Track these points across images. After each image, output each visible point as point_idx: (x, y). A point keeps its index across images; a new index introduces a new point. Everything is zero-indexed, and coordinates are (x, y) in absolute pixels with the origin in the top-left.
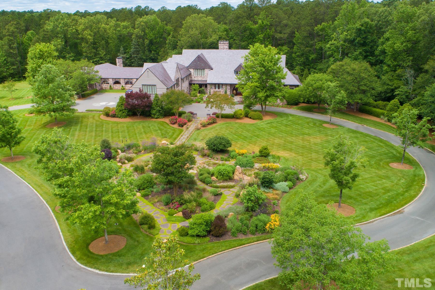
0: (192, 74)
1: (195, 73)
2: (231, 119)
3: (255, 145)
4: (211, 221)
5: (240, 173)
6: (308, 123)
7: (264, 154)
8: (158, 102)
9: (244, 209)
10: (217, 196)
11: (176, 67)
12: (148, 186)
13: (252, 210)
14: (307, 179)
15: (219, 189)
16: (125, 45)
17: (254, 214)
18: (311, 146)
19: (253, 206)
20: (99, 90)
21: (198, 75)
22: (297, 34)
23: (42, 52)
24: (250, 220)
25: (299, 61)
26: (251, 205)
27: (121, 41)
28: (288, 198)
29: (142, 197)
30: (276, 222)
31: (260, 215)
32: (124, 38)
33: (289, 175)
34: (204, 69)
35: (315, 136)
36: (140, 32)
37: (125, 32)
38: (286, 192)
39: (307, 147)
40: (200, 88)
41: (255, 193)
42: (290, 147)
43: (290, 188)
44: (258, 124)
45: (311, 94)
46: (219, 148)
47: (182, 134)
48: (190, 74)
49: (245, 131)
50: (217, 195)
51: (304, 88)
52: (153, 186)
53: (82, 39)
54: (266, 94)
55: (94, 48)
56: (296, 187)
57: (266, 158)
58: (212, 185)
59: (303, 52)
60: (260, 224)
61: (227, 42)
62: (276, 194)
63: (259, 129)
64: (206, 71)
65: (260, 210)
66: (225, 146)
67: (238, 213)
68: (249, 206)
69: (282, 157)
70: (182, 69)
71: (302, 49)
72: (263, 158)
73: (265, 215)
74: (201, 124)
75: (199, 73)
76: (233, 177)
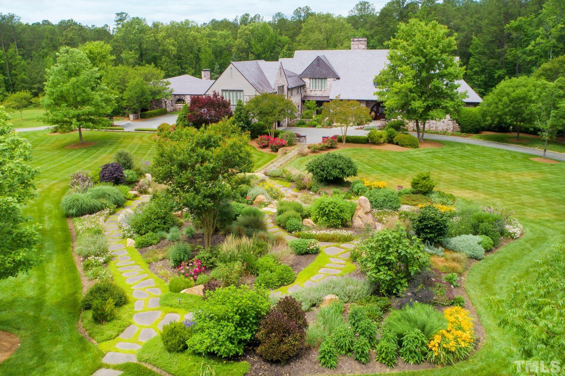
0: (307, 86)
1: (311, 85)
2: (362, 145)
3: (404, 179)
4: (258, 313)
5: (367, 213)
6: (502, 155)
7: (421, 187)
8: (241, 113)
9: (367, 287)
10: (307, 256)
11: (278, 68)
12: (156, 227)
13: (389, 293)
14: (524, 237)
15: (313, 241)
16: (221, 61)
17: (395, 302)
18: (515, 185)
19: (392, 280)
20: (171, 111)
21: (316, 88)
22: (476, 40)
23: (93, 54)
24: (381, 319)
25: (477, 80)
26: (388, 278)
27: (216, 57)
28: (485, 272)
29: (137, 248)
30: (460, 332)
31: (411, 305)
32: (221, 52)
33: (482, 222)
34: (325, 78)
35: (519, 173)
36: (243, 44)
37: (222, 44)
38: (477, 259)
39: (506, 186)
40: (317, 106)
41: (401, 246)
42: (472, 185)
43: (488, 251)
44: (411, 153)
45: (507, 110)
46: (331, 175)
47: (273, 161)
48: (303, 86)
49: (387, 160)
50: (307, 253)
51: (494, 99)
52: (169, 229)
53: (164, 51)
54: (425, 104)
55: (179, 64)
56: (499, 250)
57: (426, 197)
58: (301, 233)
59: (483, 66)
60: (412, 333)
61: (364, 39)
62: (454, 260)
63: (412, 159)
64: (330, 81)
65: (413, 293)
66: (343, 171)
67: (349, 298)
68: (380, 279)
69: (459, 198)
70: (290, 77)
71: (482, 61)
72: (419, 196)
73: (429, 308)
74: (309, 148)
75: (317, 85)
76: (352, 222)
